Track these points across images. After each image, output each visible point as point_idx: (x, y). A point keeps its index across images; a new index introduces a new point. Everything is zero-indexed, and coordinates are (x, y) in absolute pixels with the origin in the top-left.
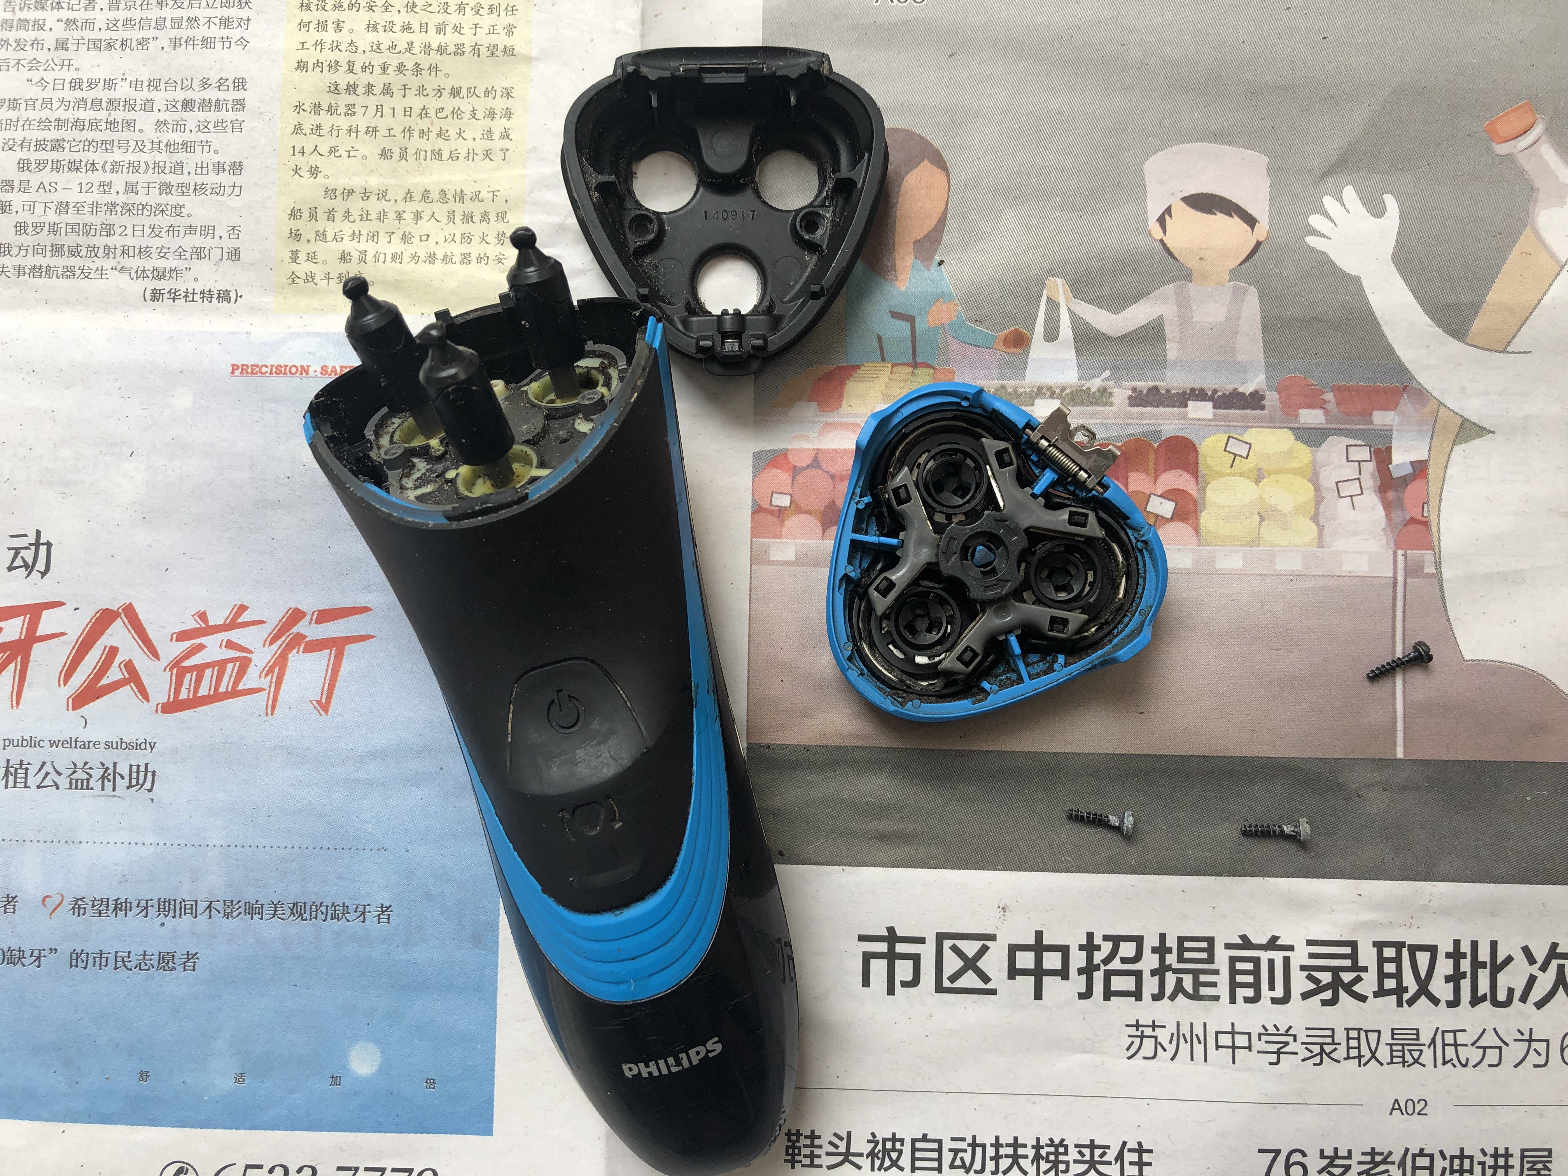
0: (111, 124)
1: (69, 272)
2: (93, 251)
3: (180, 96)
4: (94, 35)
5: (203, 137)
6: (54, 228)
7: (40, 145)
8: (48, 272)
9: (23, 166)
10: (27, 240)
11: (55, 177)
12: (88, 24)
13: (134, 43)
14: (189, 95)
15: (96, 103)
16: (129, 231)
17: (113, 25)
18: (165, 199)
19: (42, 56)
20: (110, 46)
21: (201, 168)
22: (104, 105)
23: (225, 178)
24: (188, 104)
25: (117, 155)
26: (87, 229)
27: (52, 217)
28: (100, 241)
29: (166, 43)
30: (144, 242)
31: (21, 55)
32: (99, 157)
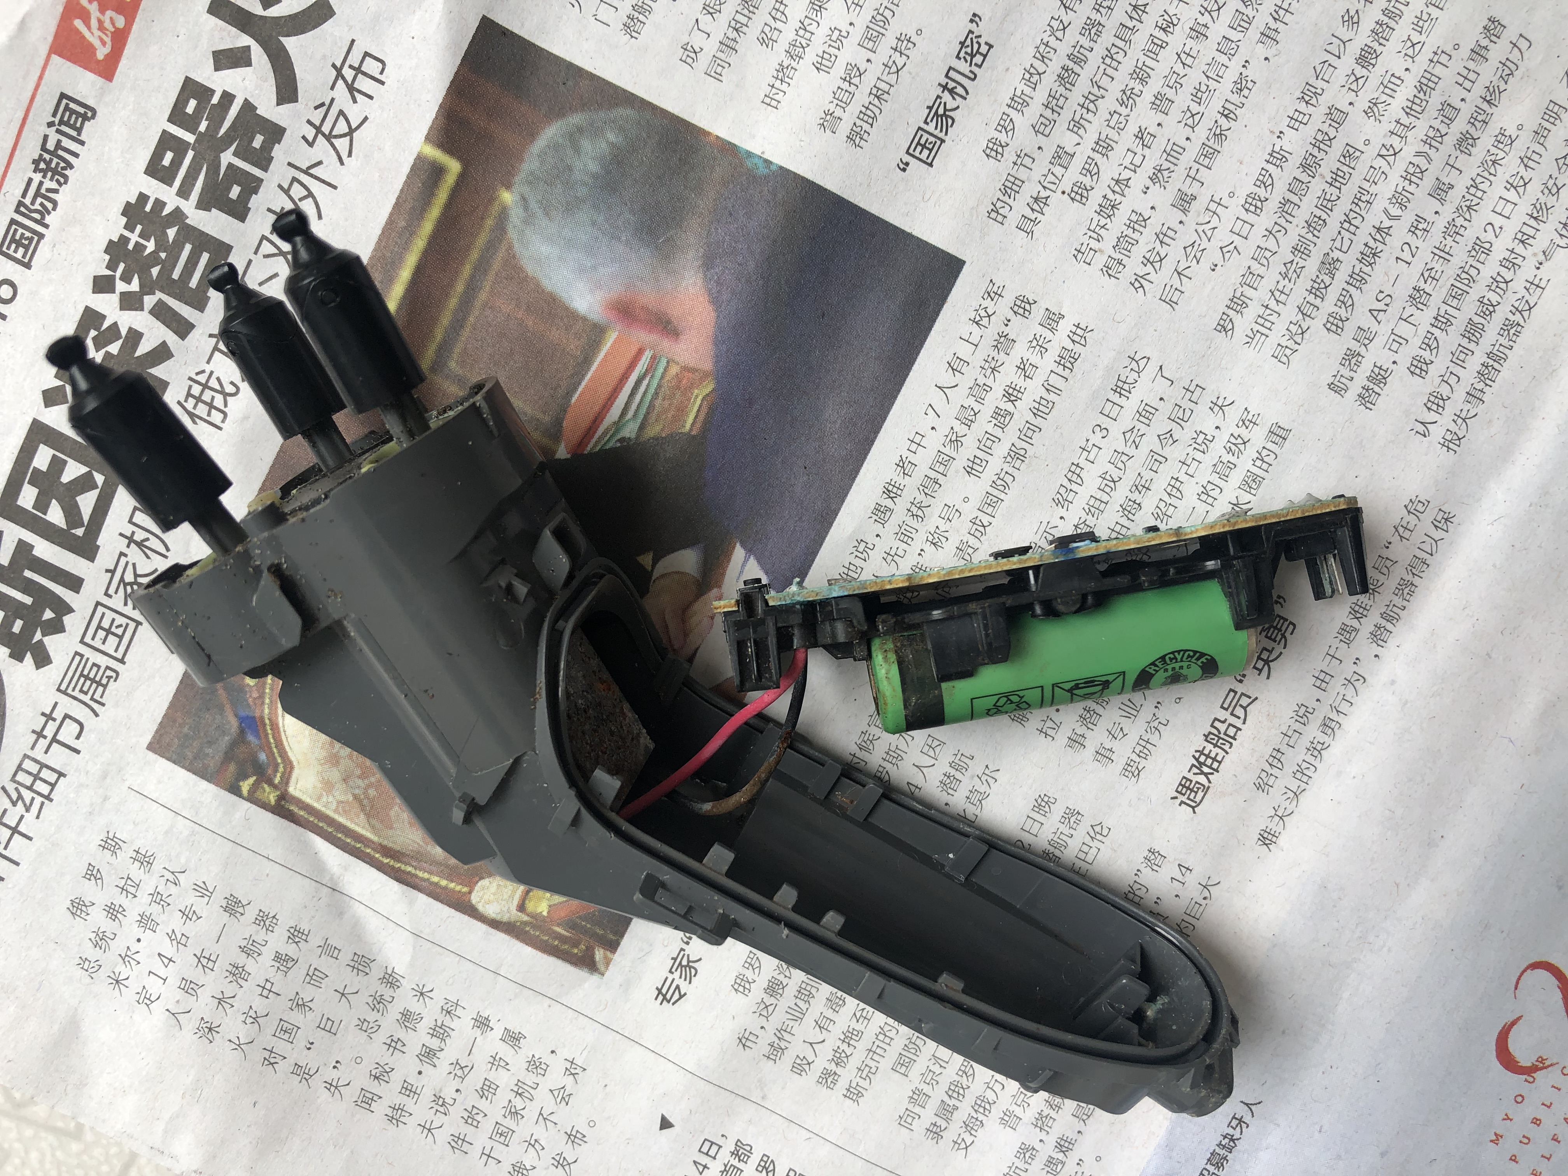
0: (1337, 179)
1: (1511, 329)
2: (1499, 284)
3: (1347, 63)
4: (1193, 150)
5: (1426, 54)
6: (1442, 322)
7: (1318, 290)
8: (1496, 358)
9: (1335, 325)
10: (1440, 364)
11: (1372, 288)
12: (1172, 153)
13: (1235, 98)
14: (1354, 49)
15: (1297, 187)
16: (1498, 221)
17: (1191, 119)
18: (1479, 152)
19: (1186, 236)
20: (1220, 136)
21: (1465, 79)
22: (1304, 177)
23: (1498, 52)
24: (1366, 58)
25: (1385, 190)
26: (1466, 277)
27: (1424, 318)
28: (1490, 268)
29: (1261, 51)
30: (1524, 207)
31: (1168, 266)
32: (1375, 216)
